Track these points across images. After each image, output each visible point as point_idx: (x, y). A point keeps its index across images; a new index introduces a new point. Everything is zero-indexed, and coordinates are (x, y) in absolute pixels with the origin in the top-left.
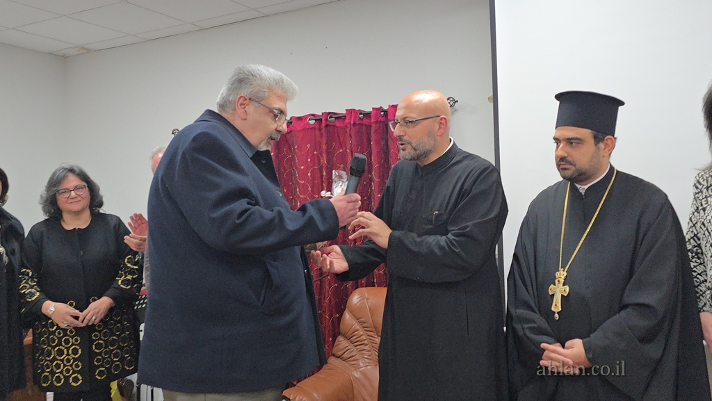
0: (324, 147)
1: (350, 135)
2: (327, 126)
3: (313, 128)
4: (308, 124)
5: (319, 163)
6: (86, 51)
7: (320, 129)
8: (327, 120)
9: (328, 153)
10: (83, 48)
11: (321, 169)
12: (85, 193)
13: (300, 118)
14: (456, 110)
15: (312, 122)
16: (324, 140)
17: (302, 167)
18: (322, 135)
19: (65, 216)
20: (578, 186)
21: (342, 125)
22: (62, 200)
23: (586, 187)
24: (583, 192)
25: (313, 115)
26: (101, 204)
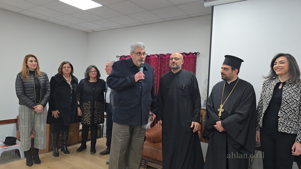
0: (159, 64)
1: (167, 61)
2: (161, 58)
3: (156, 58)
4: (155, 57)
5: (158, 68)
6: (94, 31)
7: (159, 59)
8: (161, 56)
9: (160, 66)
10: (93, 31)
11: (158, 70)
12: (96, 73)
13: (153, 55)
14: (199, 56)
15: (156, 56)
16: (159, 62)
18: (159, 61)
19: (91, 79)
20: (228, 82)
21: (165, 58)
22: (90, 74)
23: (230, 82)
24: (229, 84)
25: (157, 54)
26: (100, 76)
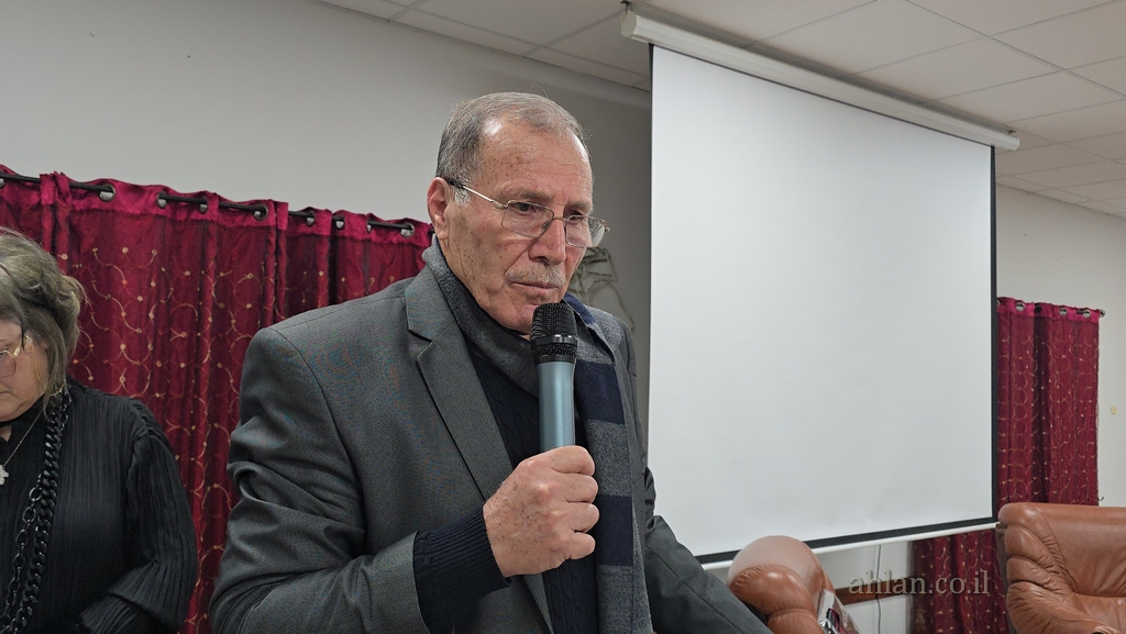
1: (277, 252)
3: (162, 216)
13: (137, 190)
17: (140, 299)
25: (166, 189)
